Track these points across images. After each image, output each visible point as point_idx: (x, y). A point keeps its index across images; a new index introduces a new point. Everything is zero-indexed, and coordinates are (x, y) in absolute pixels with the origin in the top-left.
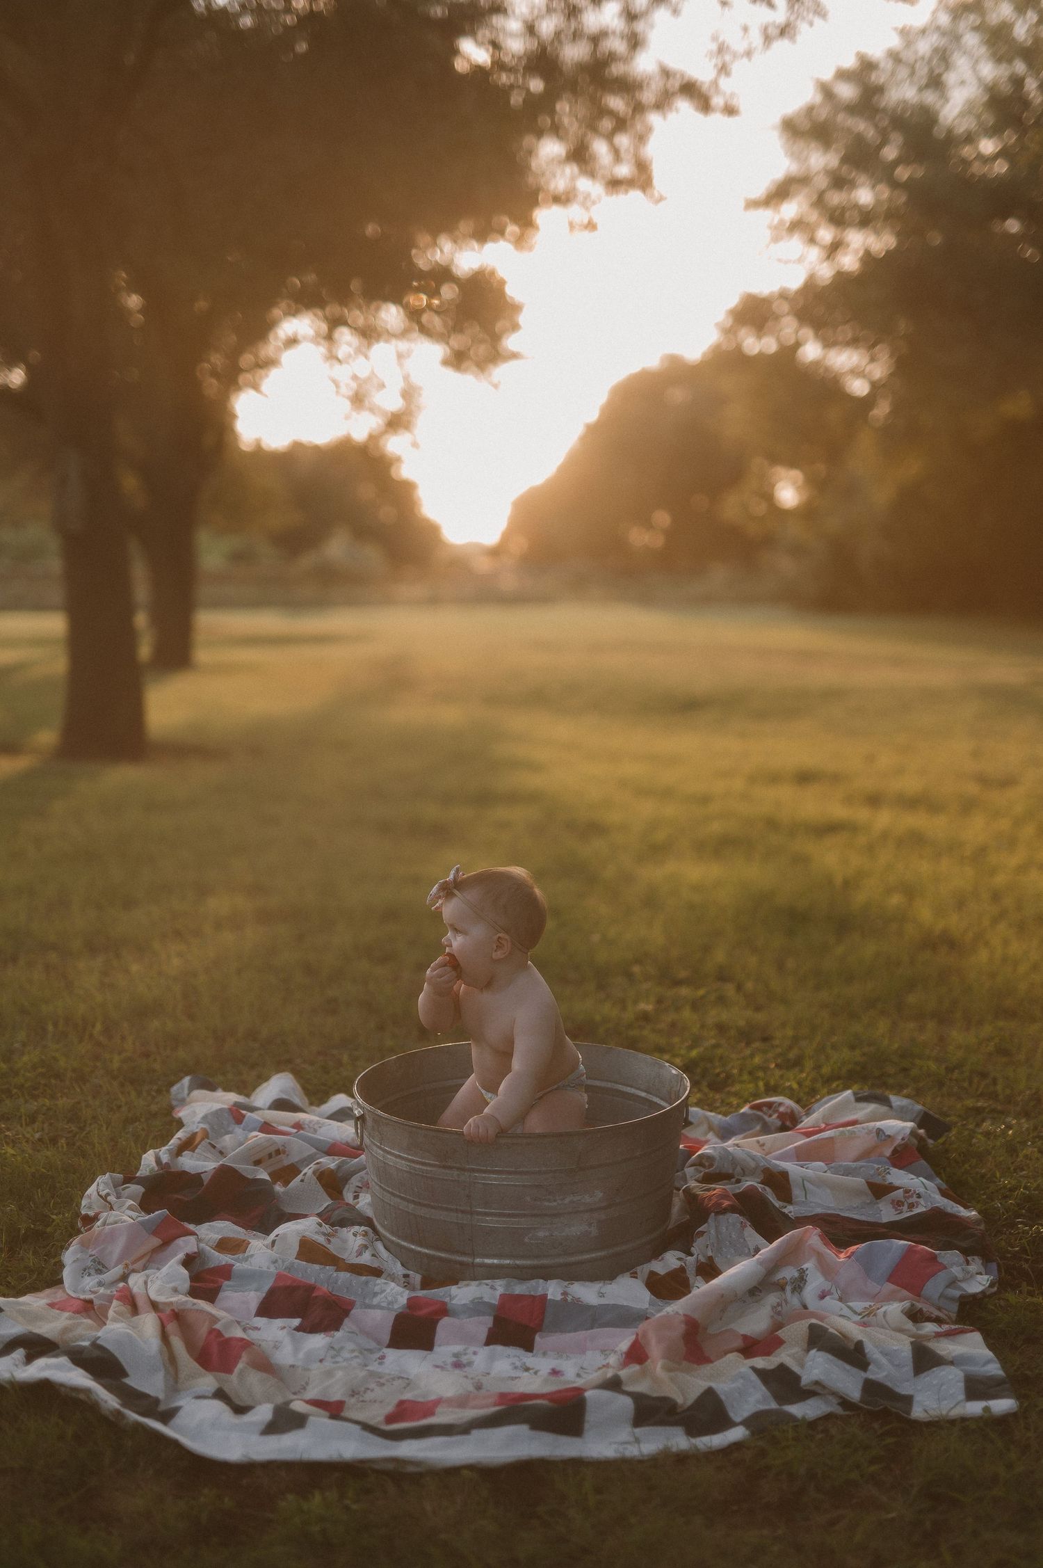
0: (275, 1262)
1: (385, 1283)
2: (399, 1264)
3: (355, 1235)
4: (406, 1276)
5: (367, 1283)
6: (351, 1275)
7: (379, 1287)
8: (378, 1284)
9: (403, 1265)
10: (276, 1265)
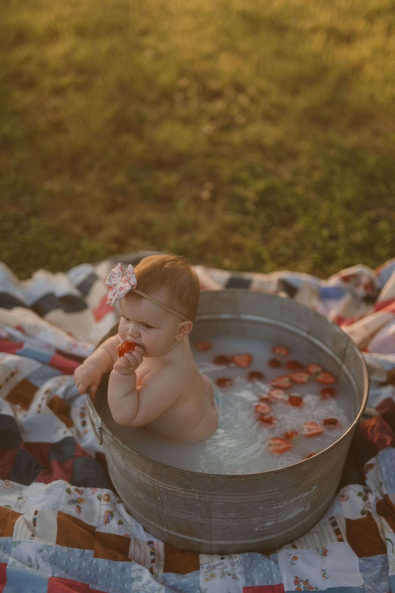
0: (40, 551)
1: (140, 570)
2: (141, 528)
3: (99, 498)
4: (150, 543)
5: (123, 569)
6: (109, 564)
7: (135, 573)
8: (134, 571)
9: (145, 530)
10: (42, 553)
